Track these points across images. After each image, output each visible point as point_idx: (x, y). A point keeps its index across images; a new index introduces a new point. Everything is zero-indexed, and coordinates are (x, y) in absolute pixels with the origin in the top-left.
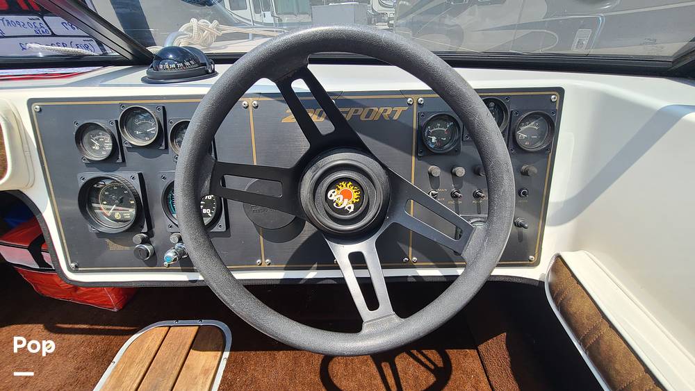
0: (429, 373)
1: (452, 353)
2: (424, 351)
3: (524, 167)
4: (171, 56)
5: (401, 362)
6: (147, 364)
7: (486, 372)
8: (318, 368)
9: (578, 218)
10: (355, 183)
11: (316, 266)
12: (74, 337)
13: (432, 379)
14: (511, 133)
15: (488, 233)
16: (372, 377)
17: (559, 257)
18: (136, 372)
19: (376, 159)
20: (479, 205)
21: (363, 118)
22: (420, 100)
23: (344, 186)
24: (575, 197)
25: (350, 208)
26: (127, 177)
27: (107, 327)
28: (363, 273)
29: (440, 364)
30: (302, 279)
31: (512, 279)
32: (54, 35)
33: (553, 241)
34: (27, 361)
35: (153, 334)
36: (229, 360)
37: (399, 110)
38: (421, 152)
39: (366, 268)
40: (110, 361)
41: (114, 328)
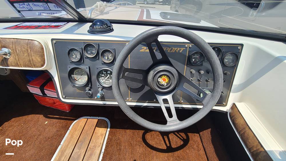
0: (181, 141)
1: (190, 135)
2: (179, 133)
3: (225, 72)
4: (98, 24)
5: (171, 136)
6: (81, 131)
7: (202, 142)
8: (141, 136)
9: (243, 90)
10: (168, 76)
11: (147, 101)
12: (54, 120)
13: (182, 143)
14: (222, 60)
15: (212, 96)
16: (160, 140)
17: (234, 104)
18: (78, 133)
19: (175, 68)
20: (207, 84)
21: (169, 51)
22: (190, 46)
23: (164, 77)
24: (242, 83)
25: (165, 84)
26: (84, 67)
27: (65, 117)
28: (167, 105)
29: (185, 138)
30: (142, 106)
31: (216, 110)
32: (50, 10)
33: (233, 98)
34: (39, 127)
35: (82, 121)
36: (110, 131)
37: (182, 49)
38: (188, 65)
39: (168, 103)
40: (68, 129)
41: (68, 118)
